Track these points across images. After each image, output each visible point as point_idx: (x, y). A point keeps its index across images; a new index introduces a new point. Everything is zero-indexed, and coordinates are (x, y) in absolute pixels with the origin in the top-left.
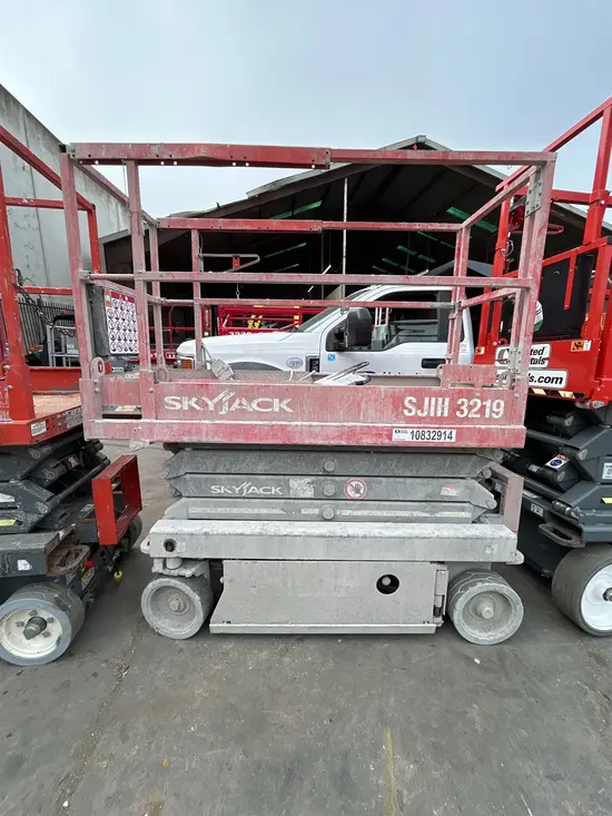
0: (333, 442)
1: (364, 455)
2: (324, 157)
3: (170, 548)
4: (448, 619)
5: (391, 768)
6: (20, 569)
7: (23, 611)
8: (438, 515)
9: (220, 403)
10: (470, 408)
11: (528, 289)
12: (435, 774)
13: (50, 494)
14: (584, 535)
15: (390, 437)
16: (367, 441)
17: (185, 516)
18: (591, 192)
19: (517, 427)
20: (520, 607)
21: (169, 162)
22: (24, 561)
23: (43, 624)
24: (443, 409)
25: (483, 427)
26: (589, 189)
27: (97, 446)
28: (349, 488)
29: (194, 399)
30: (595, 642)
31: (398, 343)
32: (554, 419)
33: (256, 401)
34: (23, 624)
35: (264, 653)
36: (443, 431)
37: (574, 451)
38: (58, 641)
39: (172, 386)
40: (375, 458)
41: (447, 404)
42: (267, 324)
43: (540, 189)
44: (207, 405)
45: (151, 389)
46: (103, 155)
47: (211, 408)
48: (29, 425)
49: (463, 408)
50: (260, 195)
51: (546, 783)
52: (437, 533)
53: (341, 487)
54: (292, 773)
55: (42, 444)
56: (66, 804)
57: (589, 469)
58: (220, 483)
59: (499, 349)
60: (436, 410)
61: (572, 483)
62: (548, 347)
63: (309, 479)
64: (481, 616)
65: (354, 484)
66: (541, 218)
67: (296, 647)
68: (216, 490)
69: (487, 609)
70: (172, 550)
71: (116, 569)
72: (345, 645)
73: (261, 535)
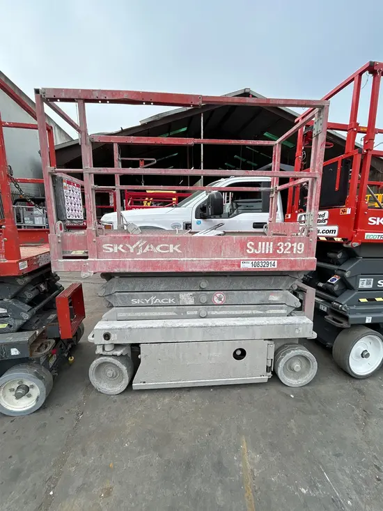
0: (206, 270)
1: (223, 278)
2: (198, 101)
3: (107, 338)
4: (275, 374)
5: (246, 457)
6: (12, 354)
7: (13, 382)
8: (268, 312)
9: (137, 247)
10: (285, 248)
11: (316, 178)
12: (272, 459)
13: (29, 307)
14: (350, 320)
15: (239, 266)
16: (226, 269)
17: (115, 318)
18: (348, 123)
19: (312, 258)
20: (316, 363)
21: (104, 101)
22: (15, 349)
23: (27, 389)
24: (269, 249)
25: (292, 259)
26: (347, 122)
27: (56, 278)
28: (215, 298)
29: (121, 246)
30: (357, 382)
31: (238, 214)
32: (331, 255)
33: (159, 246)
34: (14, 389)
35: (167, 399)
36: (270, 262)
37: (343, 272)
38: (37, 400)
39: (108, 238)
40: (230, 279)
41: (271, 246)
42: (156, 203)
43: (321, 121)
44: (129, 249)
45: (94, 240)
46: (63, 96)
47: (132, 251)
48: (18, 263)
49: (281, 248)
50: (148, 123)
51: (334, 458)
52: (267, 322)
53: (210, 298)
54: (188, 465)
55: (25, 276)
56: (51, 493)
57: (351, 282)
58: (137, 298)
59: (299, 215)
60: (265, 249)
61: (342, 291)
62: (327, 212)
63: (191, 293)
64: (293, 370)
65: (218, 295)
66: (322, 138)
67: (186, 395)
68: (134, 302)
69: (297, 366)
70: (109, 339)
71: (70, 355)
72: (215, 392)
73: (163, 327)
